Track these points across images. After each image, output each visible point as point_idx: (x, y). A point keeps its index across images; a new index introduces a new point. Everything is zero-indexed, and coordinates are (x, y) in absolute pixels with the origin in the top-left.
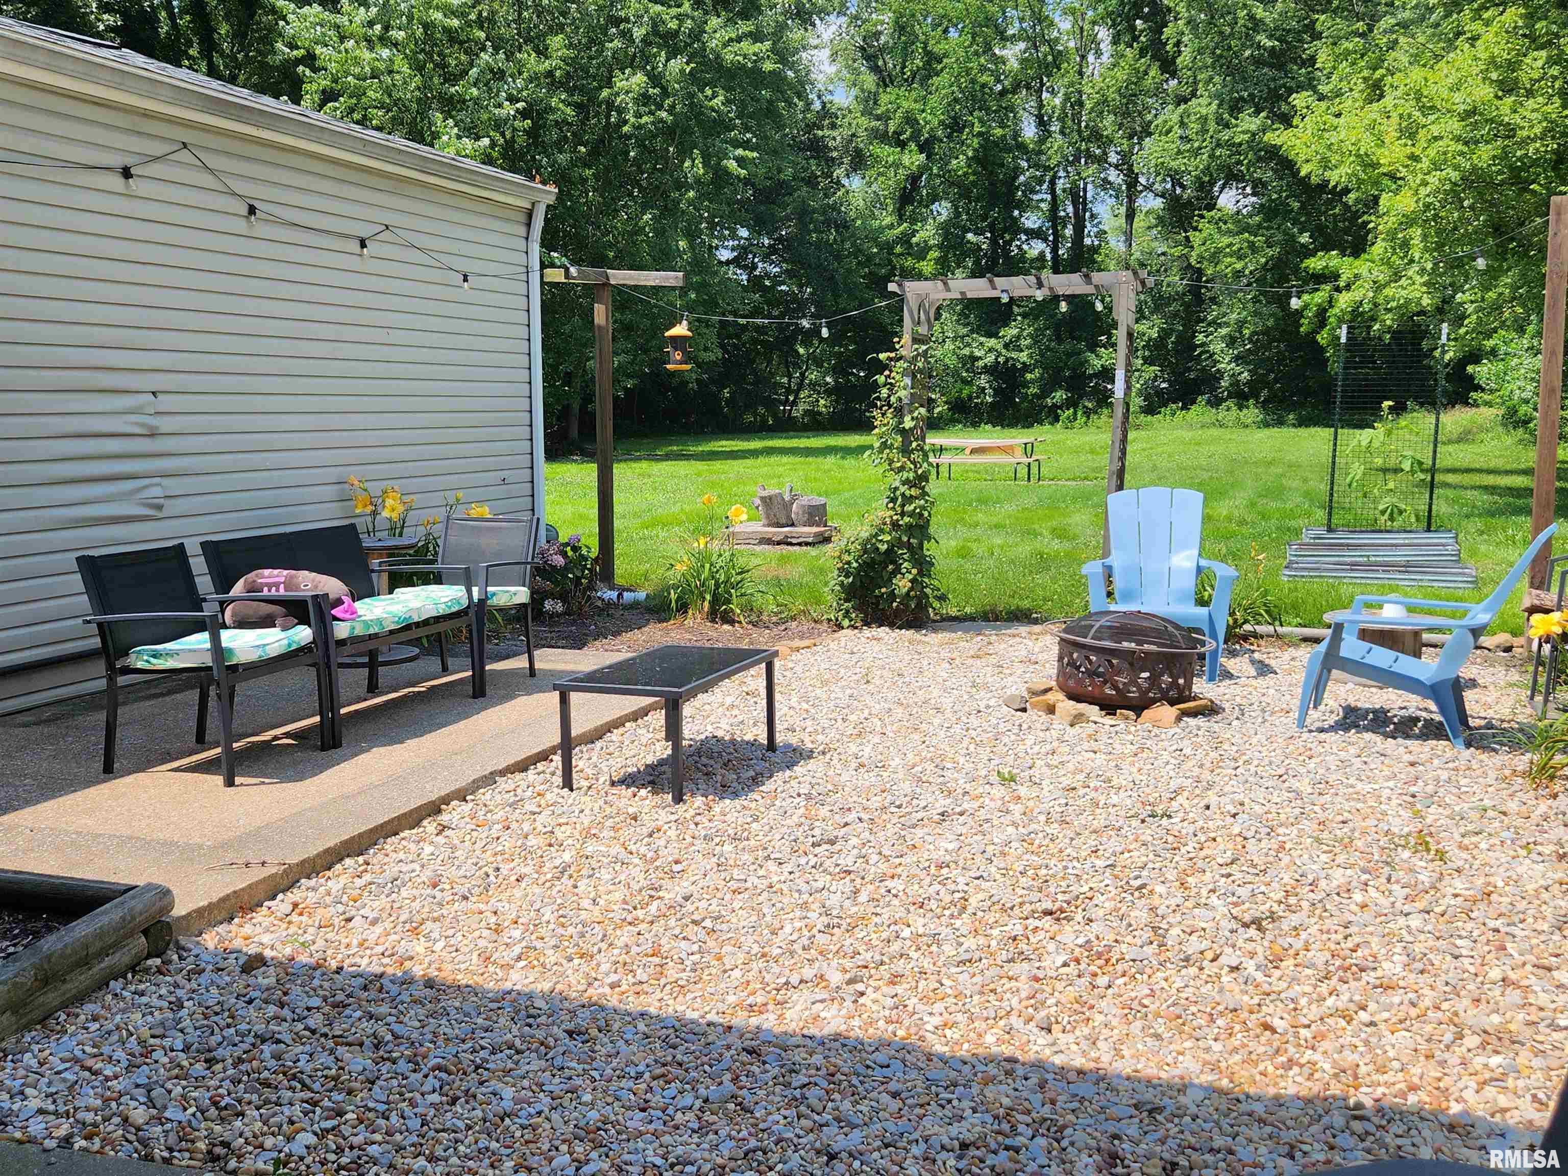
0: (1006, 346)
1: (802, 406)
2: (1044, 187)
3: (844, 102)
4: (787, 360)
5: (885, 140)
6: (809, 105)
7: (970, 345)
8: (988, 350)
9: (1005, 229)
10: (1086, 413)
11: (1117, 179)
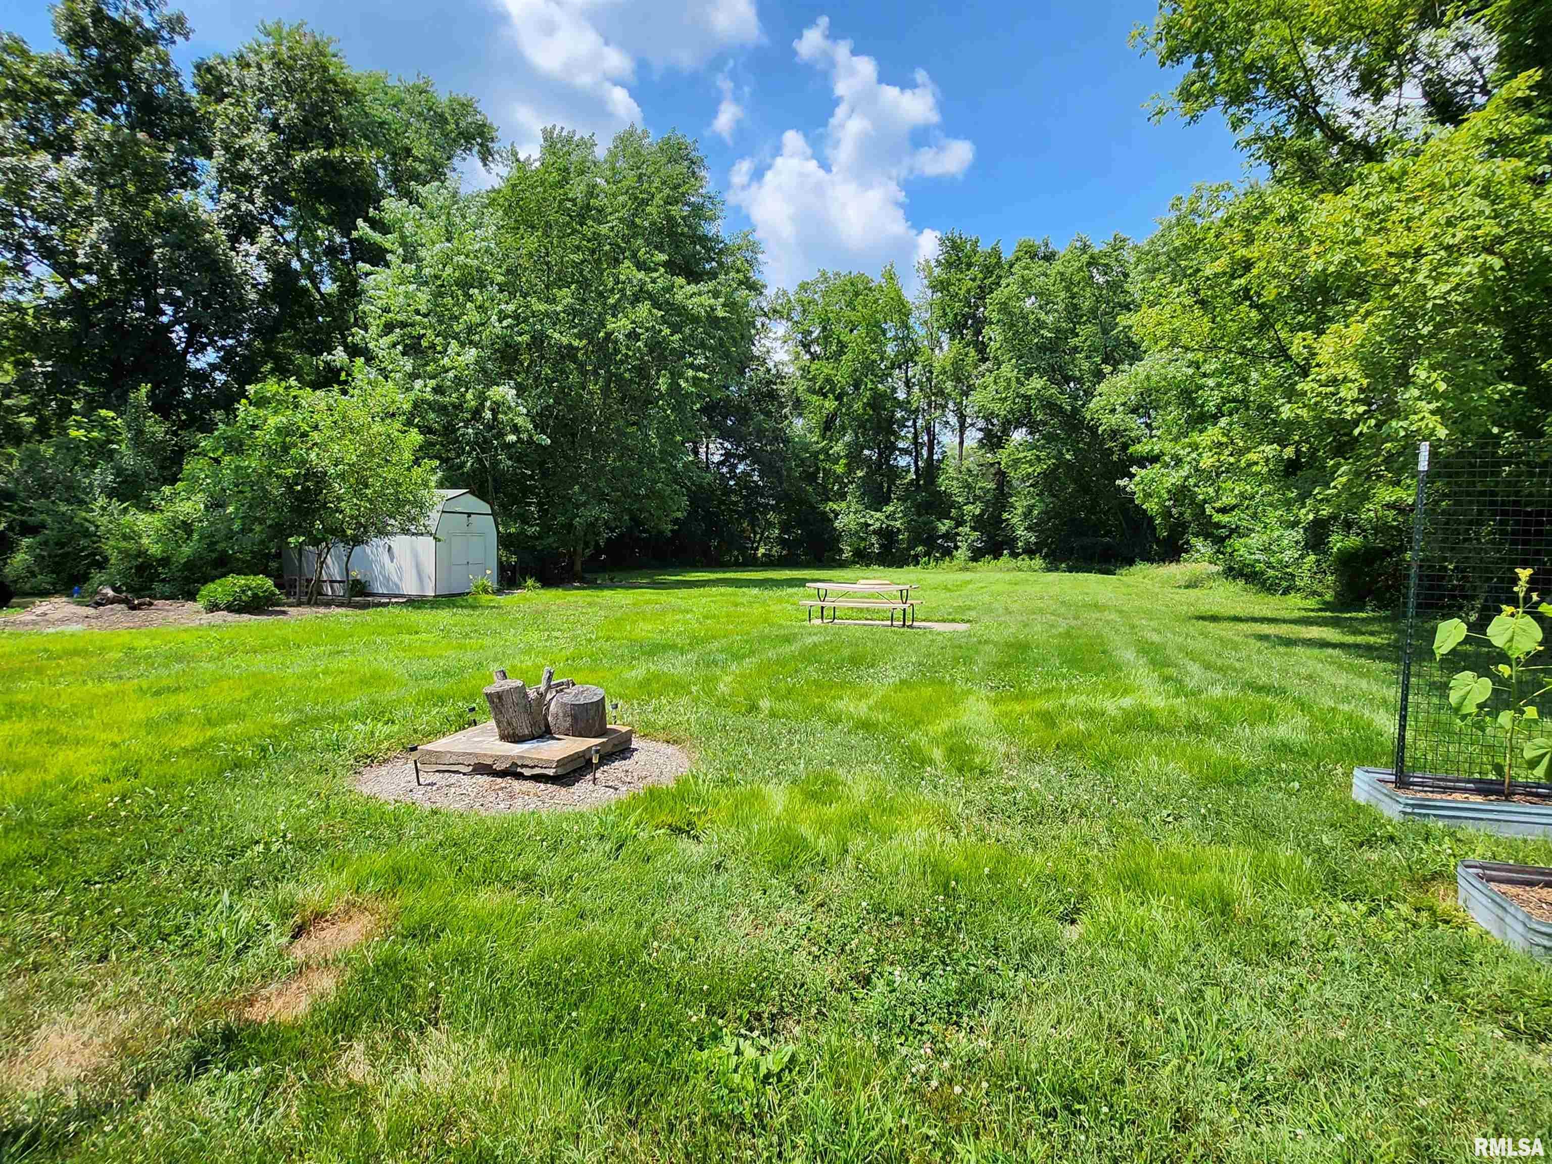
0: (887, 517)
1: (761, 551)
2: (910, 423)
3: (790, 369)
4: (753, 523)
5: (814, 392)
6: (769, 370)
7: (864, 516)
8: (876, 519)
9: (886, 448)
10: (937, 560)
11: (953, 420)
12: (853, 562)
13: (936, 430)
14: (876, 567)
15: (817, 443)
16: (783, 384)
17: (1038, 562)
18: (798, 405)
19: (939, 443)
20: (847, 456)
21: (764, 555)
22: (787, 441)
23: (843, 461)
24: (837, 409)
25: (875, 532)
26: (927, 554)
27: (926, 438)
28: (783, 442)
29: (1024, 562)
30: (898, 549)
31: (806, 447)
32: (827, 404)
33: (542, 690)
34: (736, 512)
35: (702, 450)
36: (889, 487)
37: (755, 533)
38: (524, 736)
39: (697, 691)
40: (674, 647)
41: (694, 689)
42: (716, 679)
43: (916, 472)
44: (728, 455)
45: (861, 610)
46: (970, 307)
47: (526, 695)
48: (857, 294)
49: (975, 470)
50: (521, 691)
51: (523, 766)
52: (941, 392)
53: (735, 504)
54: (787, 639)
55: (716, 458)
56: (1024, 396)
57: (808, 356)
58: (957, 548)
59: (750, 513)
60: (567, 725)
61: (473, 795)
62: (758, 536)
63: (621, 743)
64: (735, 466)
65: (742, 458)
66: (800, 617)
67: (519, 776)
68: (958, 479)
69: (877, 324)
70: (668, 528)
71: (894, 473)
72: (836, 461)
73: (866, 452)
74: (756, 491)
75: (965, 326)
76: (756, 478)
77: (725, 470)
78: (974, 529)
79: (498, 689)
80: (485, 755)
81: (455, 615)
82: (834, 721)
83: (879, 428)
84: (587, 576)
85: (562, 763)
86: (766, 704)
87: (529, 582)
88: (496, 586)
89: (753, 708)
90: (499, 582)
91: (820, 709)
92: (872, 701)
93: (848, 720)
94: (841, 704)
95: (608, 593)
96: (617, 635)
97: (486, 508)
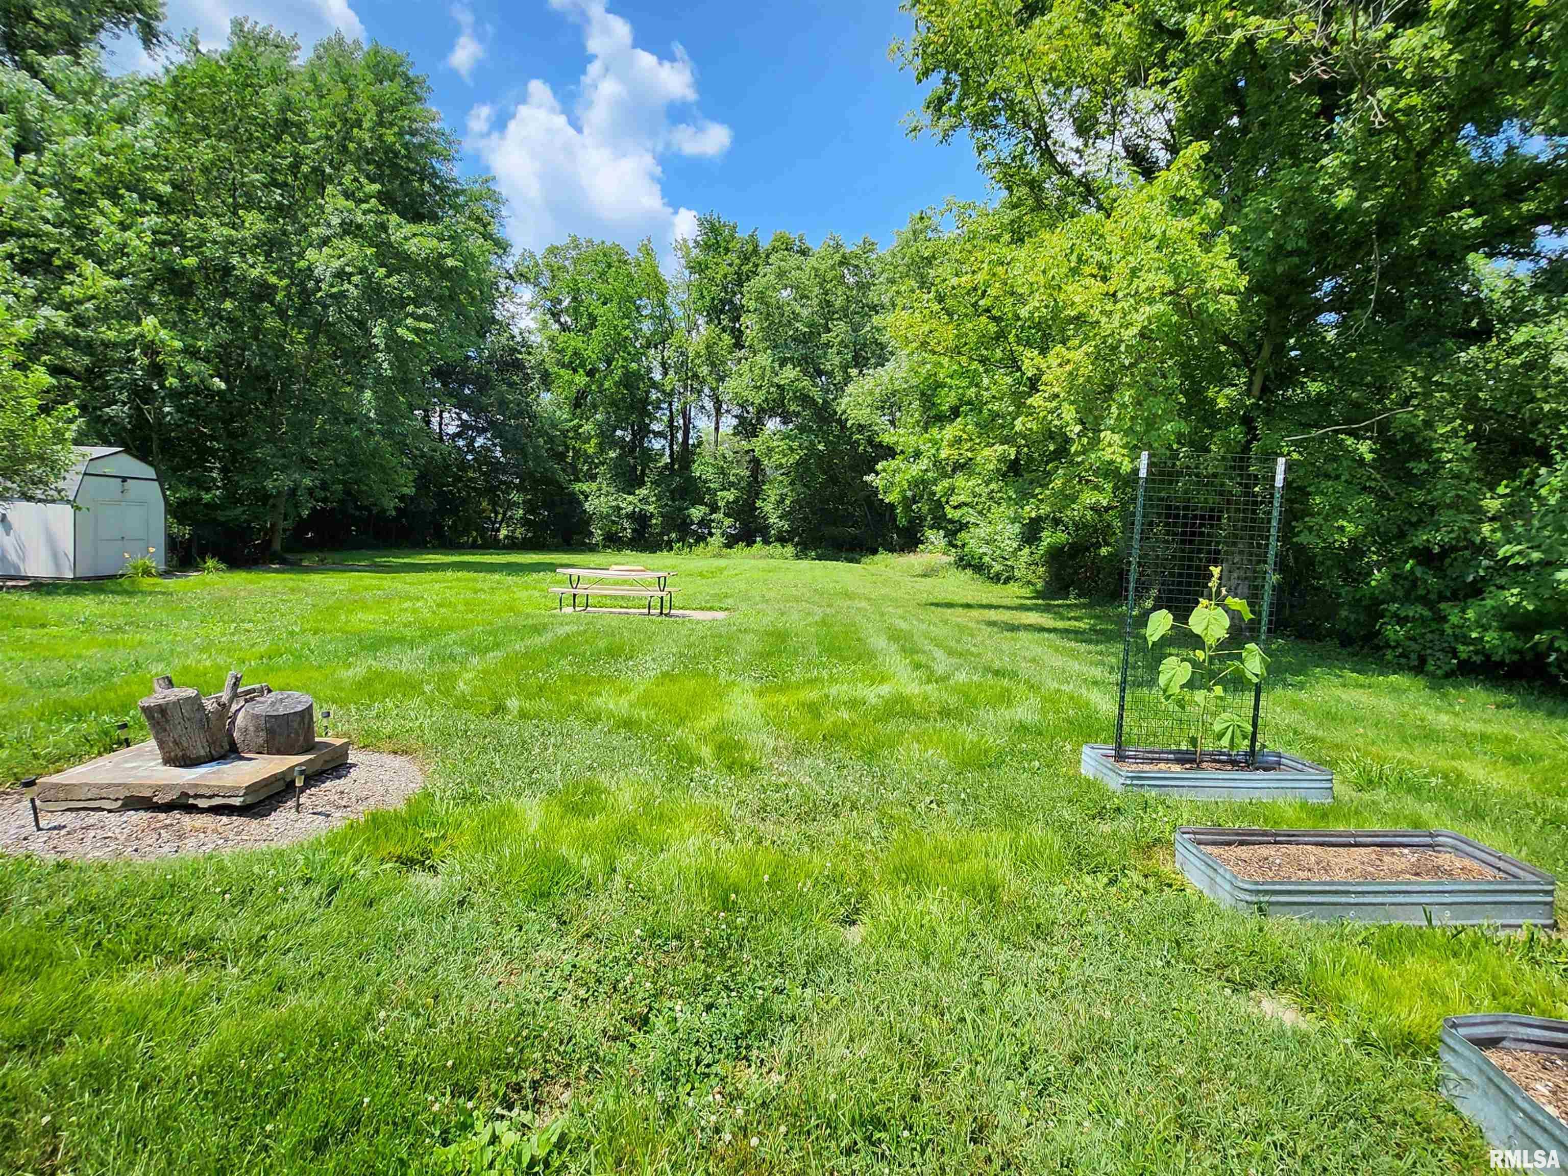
0: (640, 501)
1: (503, 533)
2: (665, 406)
3: (536, 339)
4: (494, 503)
5: (563, 366)
6: (513, 337)
7: (616, 499)
8: (629, 503)
9: (640, 428)
10: (690, 546)
11: (709, 405)
12: (604, 547)
13: (692, 414)
14: (628, 552)
15: (567, 421)
16: (529, 353)
17: (790, 550)
18: (547, 379)
19: (694, 427)
20: (597, 435)
21: (506, 537)
22: (533, 417)
23: (594, 441)
24: (588, 385)
25: (628, 516)
26: (682, 539)
27: (681, 422)
28: (529, 417)
29: (776, 549)
30: (651, 534)
31: (555, 424)
32: (577, 379)
33: (225, 699)
34: (474, 489)
35: (435, 420)
36: (643, 471)
37: (496, 513)
38: (198, 758)
39: (432, 692)
40: (401, 640)
41: (427, 688)
42: (454, 677)
43: (671, 456)
44: (464, 425)
45: (615, 598)
46: (726, 292)
47: (201, 707)
48: (610, 266)
49: (730, 455)
50: (195, 703)
51: (196, 796)
52: (696, 376)
53: (471, 480)
54: (538, 629)
55: (452, 429)
56: (778, 386)
57: (557, 326)
58: (711, 534)
59: (491, 491)
60: (261, 741)
61: (122, 838)
62: (500, 517)
63: (333, 760)
64: (473, 440)
65: (482, 431)
66: (549, 604)
67: (191, 809)
68: (713, 465)
69: (630, 299)
70: (390, 505)
71: (648, 456)
72: (588, 440)
73: (619, 433)
74: (496, 467)
75: (722, 311)
76: (498, 454)
77: (461, 443)
78: (727, 515)
79: (161, 701)
80: (141, 785)
81: (103, 602)
82: (593, 720)
83: (632, 408)
84: (288, 556)
85: (251, 789)
86: (513, 704)
87: (210, 563)
88: (162, 567)
89: (499, 709)
90: (167, 562)
91: (577, 707)
92: (633, 696)
93: (609, 719)
94: (599, 701)
95: (316, 577)
96: (328, 627)
97: (150, 472)
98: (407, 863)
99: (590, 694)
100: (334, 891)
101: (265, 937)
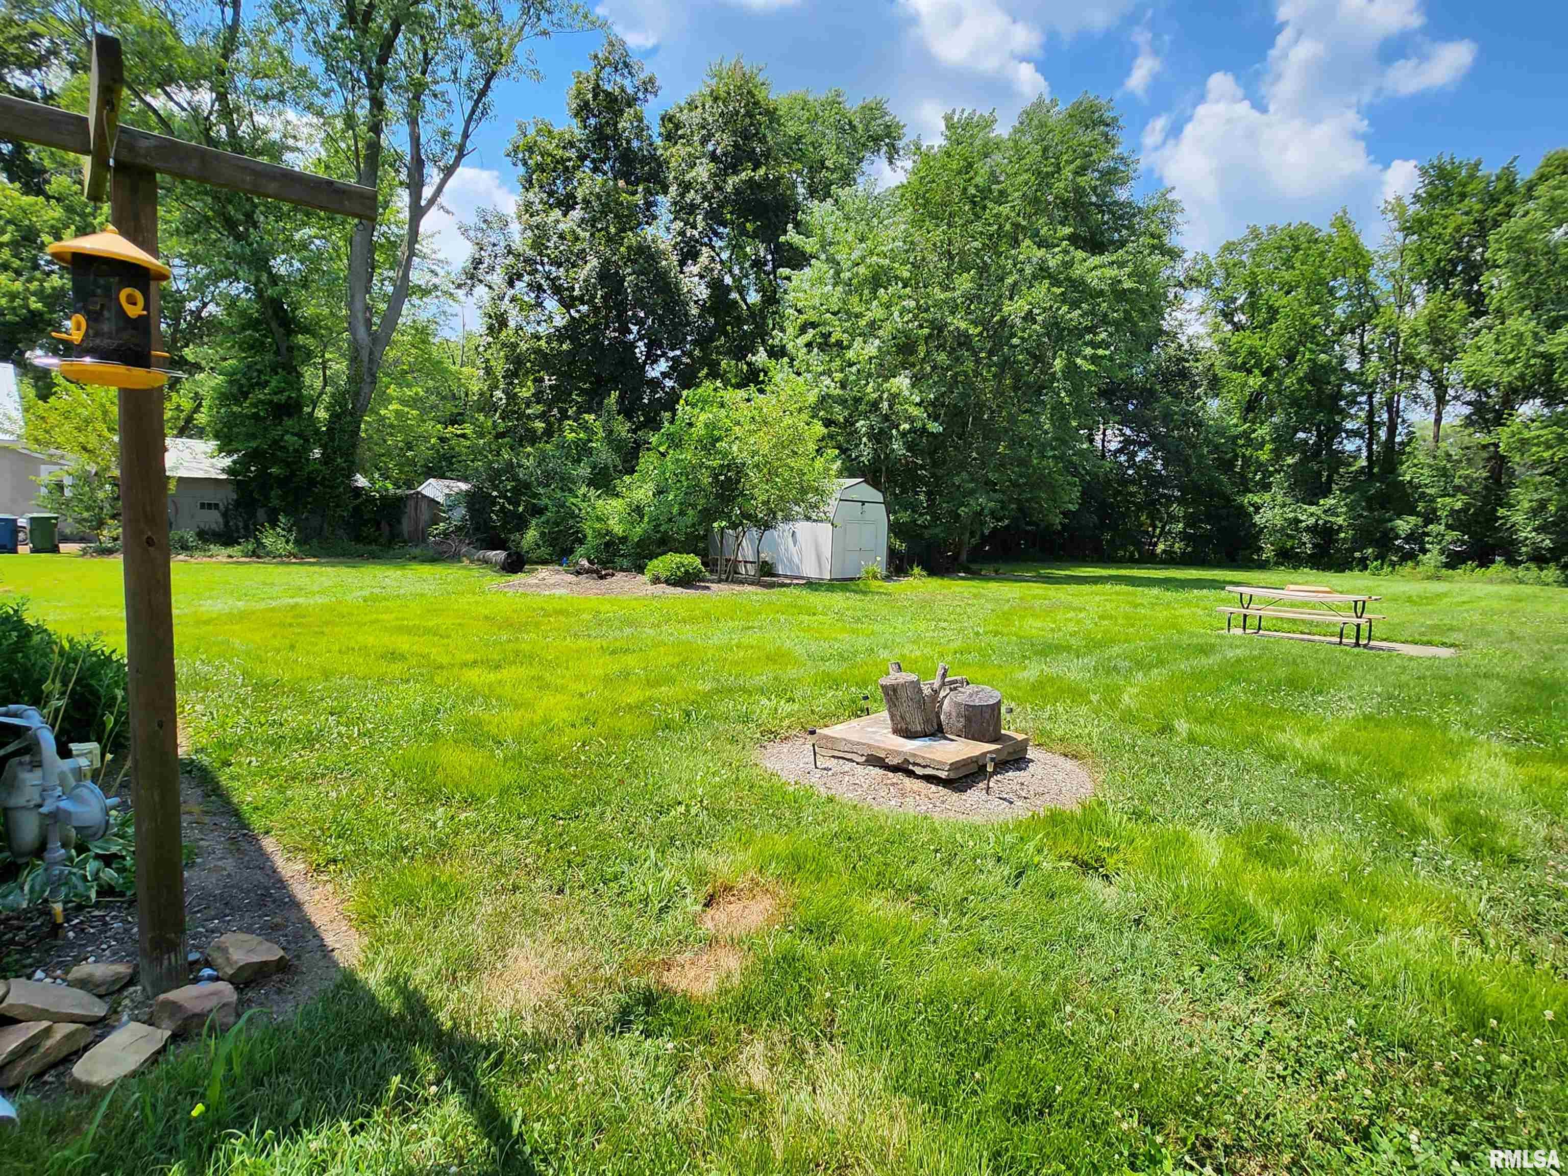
0: (1325, 511)
1: (1161, 547)
2: (1364, 399)
3: (1206, 344)
4: (1152, 517)
5: (1235, 368)
6: (1180, 346)
7: (1295, 511)
8: (1309, 514)
9: (1328, 429)
10: (1393, 565)
11: (1426, 391)
12: (1277, 564)
13: (1401, 406)
14: (1307, 570)
15: (1236, 426)
16: (1197, 360)
17: (1552, 574)
18: (1215, 385)
19: (1403, 421)
20: (1273, 440)
21: (1164, 551)
22: (1199, 425)
23: (1269, 447)
24: (1264, 386)
25: (1308, 529)
26: (1382, 557)
27: (1385, 416)
28: (1194, 426)
29: (1529, 571)
30: (1338, 550)
31: (1221, 432)
32: (1251, 382)
33: (936, 686)
34: (1133, 503)
35: (1098, 438)
36: (1330, 477)
37: (1155, 527)
38: (916, 732)
39: (1099, 701)
40: (1068, 648)
41: (1094, 698)
42: (1120, 690)
43: (1369, 458)
44: (1127, 442)
45: (1294, 621)
46: (1460, 249)
47: (920, 690)
48: (1297, 249)
49: (1456, 453)
50: (916, 686)
51: (915, 764)
52: (1409, 359)
53: (1133, 495)
54: (1205, 650)
55: (1114, 446)
57: (1230, 327)
58: (1424, 551)
59: (1151, 506)
60: (960, 725)
61: (865, 786)
62: (1158, 531)
63: (1015, 752)
64: (1134, 454)
65: (1143, 445)
66: (1216, 624)
67: (910, 774)
68: (1430, 466)
69: (1322, 282)
70: (1057, 520)
71: (1338, 460)
72: (1261, 446)
73: (1301, 435)
74: (1157, 481)
75: (1452, 274)
76: (1159, 467)
77: (1123, 458)
78: (1449, 527)
79: (894, 682)
80: (879, 748)
81: (848, 599)
82: (1276, 757)
83: (1319, 406)
84: (974, 567)
85: (954, 766)
86: (1182, 726)
87: (917, 570)
88: (884, 573)
89: (1167, 729)
90: (888, 569)
91: (1255, 741)
92: (1326, 738)
93: (1295, 758)
94: (1282, 738)
95: (993, 585)
96: (1005, 631)
97: (879, 497)
98: (1085, 866)
99: (1271, 728)
100: (1020, 875)
101: (966, 899)
